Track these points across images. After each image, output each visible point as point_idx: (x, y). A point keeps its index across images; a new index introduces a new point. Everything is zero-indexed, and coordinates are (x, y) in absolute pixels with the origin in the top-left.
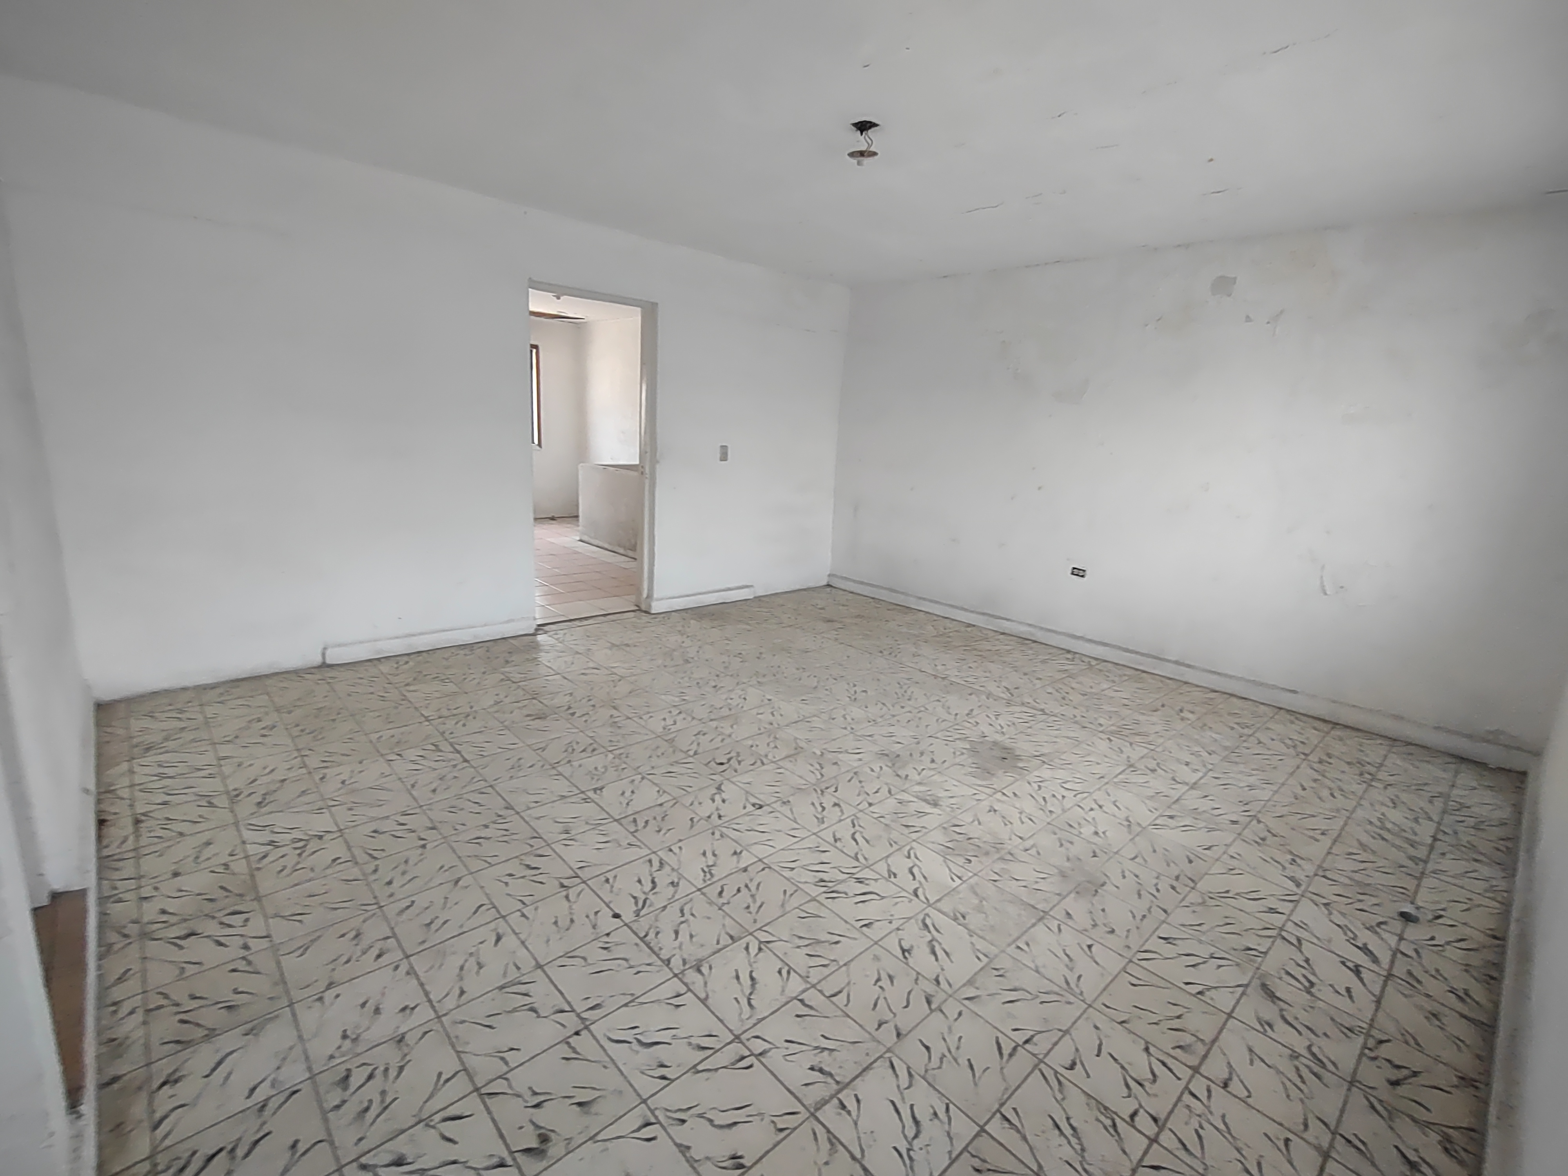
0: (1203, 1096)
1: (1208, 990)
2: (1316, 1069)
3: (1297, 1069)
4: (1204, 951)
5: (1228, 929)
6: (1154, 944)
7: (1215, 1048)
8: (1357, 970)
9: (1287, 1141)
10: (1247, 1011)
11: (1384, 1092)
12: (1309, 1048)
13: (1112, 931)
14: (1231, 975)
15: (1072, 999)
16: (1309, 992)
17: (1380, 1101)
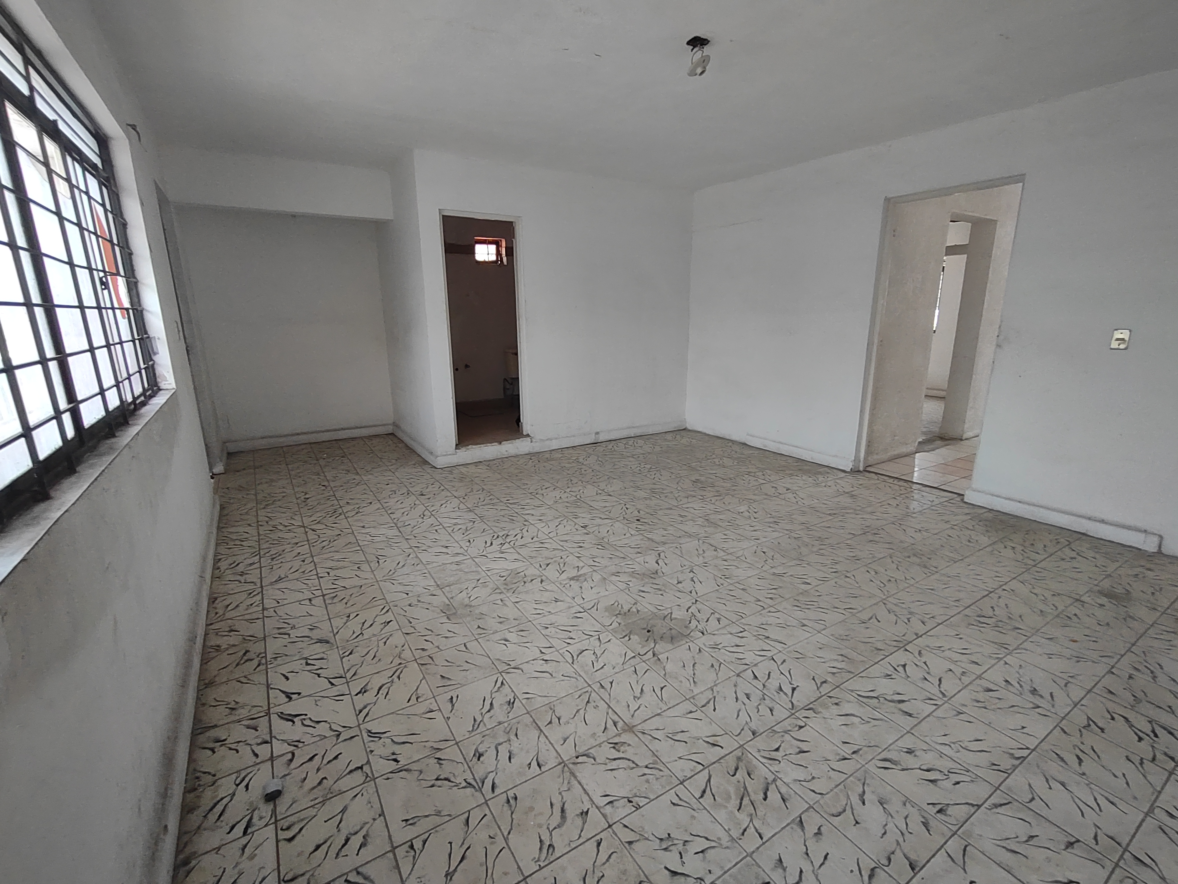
0: (313, 592)
1: (347, 620)
2: (281, 631)
3: (289, 624)
4: (367, 633)
5: (372, 654)
6: (389, 616)
7: (324, 606)
8: (289, 696)
9: (278, 603)
10: (325, 626)
11: (250, 646)
12: (289, 635)
13: (410, 605)
14: (345, 634)
15: (385, 578)
16: (306, 658)
17: (250, 640)
